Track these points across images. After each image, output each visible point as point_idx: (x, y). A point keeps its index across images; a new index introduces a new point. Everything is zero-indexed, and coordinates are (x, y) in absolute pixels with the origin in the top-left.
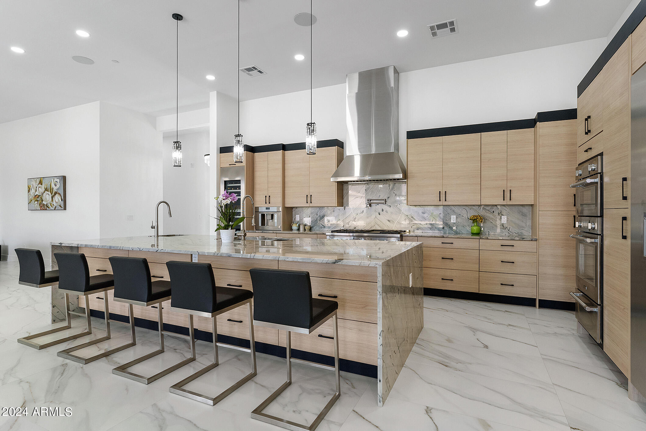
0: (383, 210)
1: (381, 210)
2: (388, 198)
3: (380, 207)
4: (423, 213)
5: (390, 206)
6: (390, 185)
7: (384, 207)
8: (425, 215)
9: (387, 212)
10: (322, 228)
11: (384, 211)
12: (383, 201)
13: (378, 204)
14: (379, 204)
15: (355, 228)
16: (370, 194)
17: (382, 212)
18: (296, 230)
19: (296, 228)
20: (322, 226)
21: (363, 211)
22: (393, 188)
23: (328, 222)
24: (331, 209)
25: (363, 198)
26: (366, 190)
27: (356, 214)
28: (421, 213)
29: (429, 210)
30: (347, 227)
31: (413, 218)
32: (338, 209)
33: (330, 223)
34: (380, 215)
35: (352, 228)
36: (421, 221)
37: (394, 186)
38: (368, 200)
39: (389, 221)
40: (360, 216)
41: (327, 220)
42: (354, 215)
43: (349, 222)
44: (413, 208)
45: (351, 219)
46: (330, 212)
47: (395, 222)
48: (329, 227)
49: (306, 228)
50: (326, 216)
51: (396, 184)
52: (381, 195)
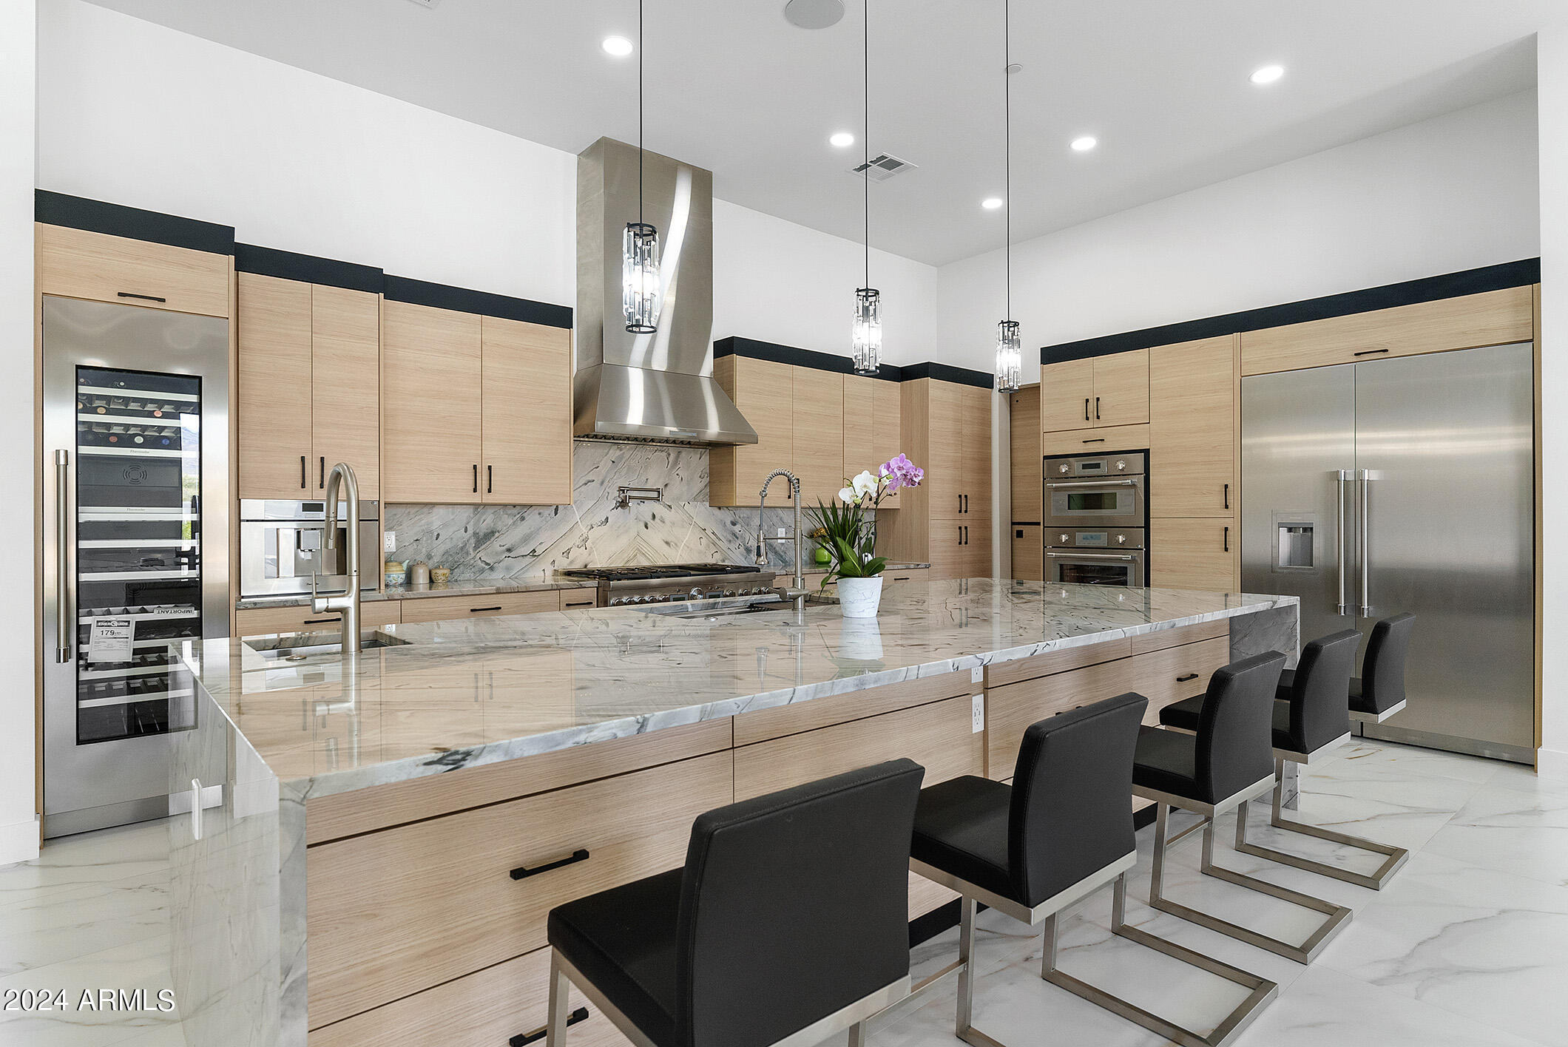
0: (654, 517)
1: (651, 517)
2: (666, 485)
3: (650, 507)
4: (734, 524)
5: (670, 507)
6: (669, 454)
7: (657, 508)
8: (737, 528)
9: (664, 522)
10: (482, 571)
11: (656, 519)
12: (655, 494)
13: (643, 499)
14: (646, 501)
15: (586, 566)
16: (623, 473)
17: (652, 521)
18: (401, 585)
19: (401, 576)
20: (483, 565)
21: (607, 518)
22: (676, 462)
23: (503, 552)
24: (515, 511)
25: (606, 483)
26: (613, 462)
27: (589, 527)
28: (728, 523)
29: (743, 517)
30: (564, 564)
31: (715, 535)
32: (537, 512)
33: (511, 554)
34: (647, 528)
35: (577, 566)
36: (730, 541)
37: (678, 457)
38: (621, 490)
39: (667, 543)
40: (598, 531)
41: (500, 546)
42: (583, 529)
43: (568, 551)
44: (716, 511)
45: (574, 539)
46: (511, 522)
47: (678, 544)
48: (508, 569)
49: (433, 574)
50: (497, 534)
51: (683, 454)
52: (649, 477)
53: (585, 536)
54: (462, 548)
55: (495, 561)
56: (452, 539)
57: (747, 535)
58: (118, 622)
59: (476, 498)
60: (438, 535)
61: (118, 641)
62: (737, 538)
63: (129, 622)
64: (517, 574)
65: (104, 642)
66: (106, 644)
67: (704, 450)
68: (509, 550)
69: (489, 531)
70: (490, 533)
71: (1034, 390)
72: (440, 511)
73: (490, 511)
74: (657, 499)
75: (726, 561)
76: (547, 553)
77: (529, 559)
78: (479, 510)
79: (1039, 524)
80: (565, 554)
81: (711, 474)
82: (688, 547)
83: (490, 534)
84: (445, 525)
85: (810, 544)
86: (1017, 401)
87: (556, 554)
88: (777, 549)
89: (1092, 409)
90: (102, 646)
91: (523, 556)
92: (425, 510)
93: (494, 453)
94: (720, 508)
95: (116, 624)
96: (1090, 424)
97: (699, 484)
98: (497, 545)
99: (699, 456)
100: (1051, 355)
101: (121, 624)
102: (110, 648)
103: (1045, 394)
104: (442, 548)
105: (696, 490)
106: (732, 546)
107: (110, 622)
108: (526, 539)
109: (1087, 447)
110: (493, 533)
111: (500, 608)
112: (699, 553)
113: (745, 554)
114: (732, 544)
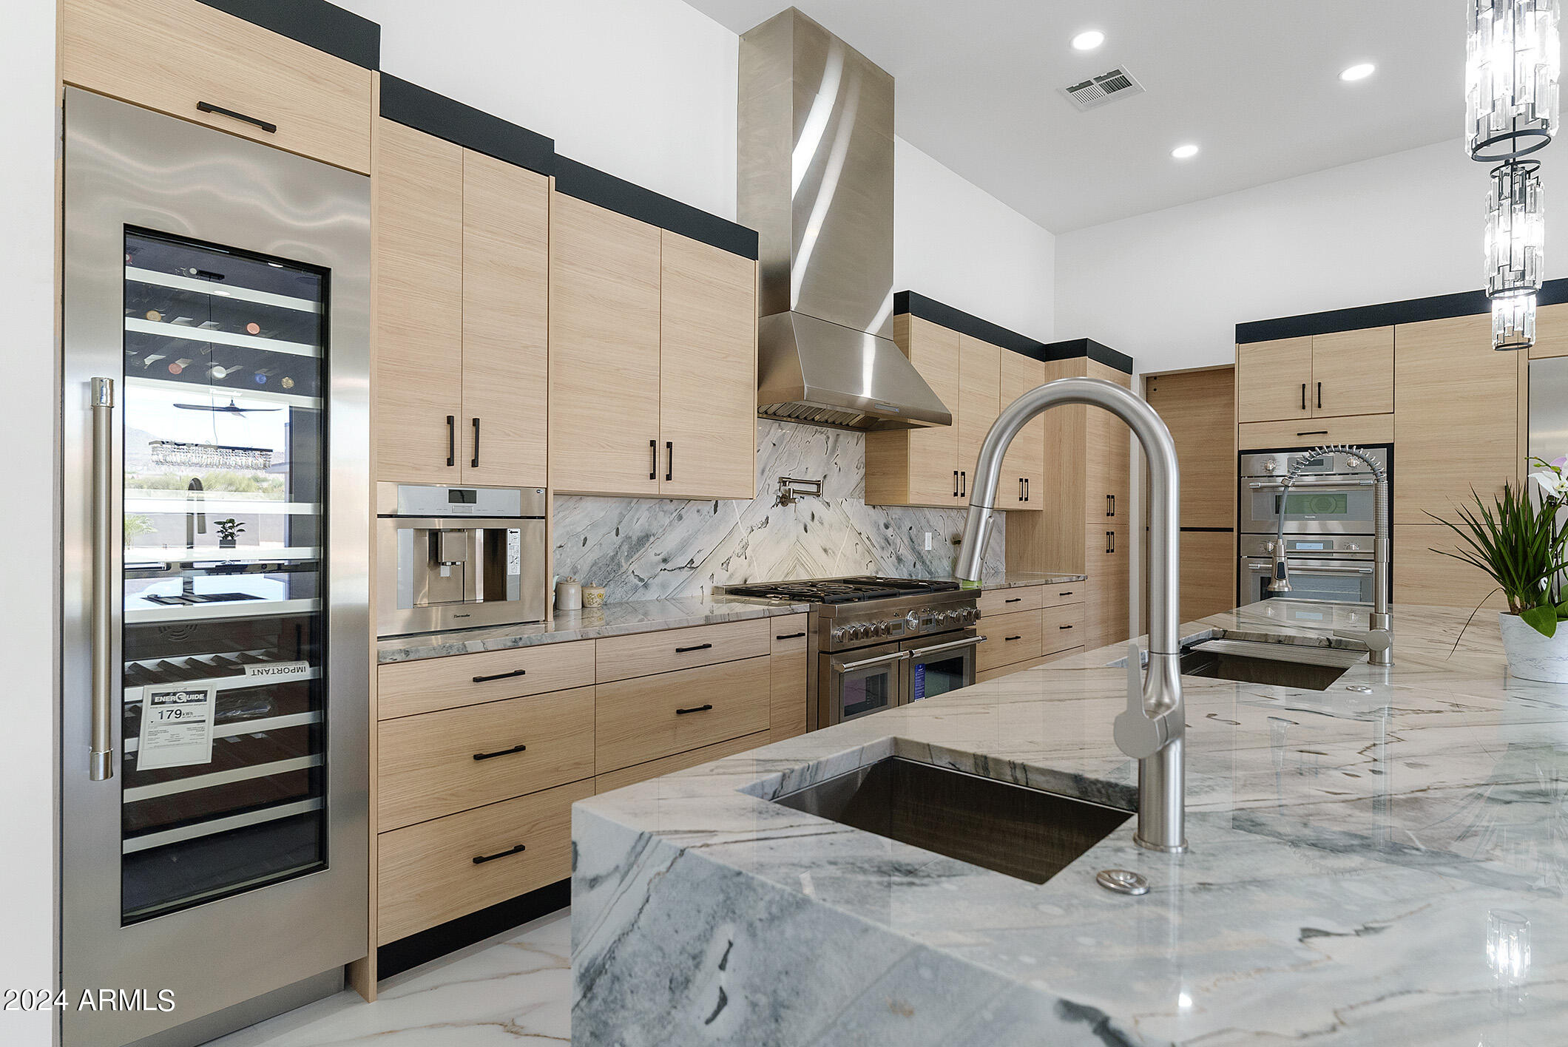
0: (813, 516)
1: (810, 517)
2: (825, 477)
3: (809, 504)
5: (829, 504)
6: (828, 438)
7: (816, 505)
9: (822, 524)
11: (815, 520)
13: (803, 494)
14: (806, 497)
15: (747, 581)
16: (784, 459)
17: (811, 523)
21: (768, 518)
22: (834, 447)
23: (657, 564)
24: (671, 507)
25: (766, 474)
26: (774, 445)
27: (749, 530)
28: (882, 526)
29: (896, 518)
30: (724, 580)
31: (870, 540)
32: (695, 508)
33: (668, 566)
34: (806, 532)
35: (736, 582)
36: (883, 548)
37: (836, 441)
38: (783, 481)
39: (825, 551)
40: (760, 534)
41: (656, 555)
42: (743, 531)
43: (727, 562)
44: (870, 509)
45: (734, 547)
46: (667, 521)
47: (836, 552)
48: (664, 586)
49: (586, 595)
50: (652, 539)
51: (841, 438)
52: (809, 466)
53: (745, 541)
54: (613, 558)
55: (649, 575)
56: (601, 544)
57: (899, 541)
58: (188, 693)
59: (652, 488)
60: (585, 539)
61: (189, 729)
62: (890, 545)
63: (205, 693)
64: (674, 593)
65: (165, 731)
66: (167, 736)
67: (861, 434)
68: (665, 561)
69: (643, 534)
70: (644, 537)
71: (1228, 372)
72: (589, 504)
73: (645, 505)
74: (817, 494)
75: (880, 573)
76: (706, 564)
77: (686, 573)
78: (632, 505)
79: (1231, 530)
80: (725, 565)
81: (867, 465)
82: (845, 556)
83: (644, 539)
84: (594, 525)
85: (952, 551)
86: (1155, 390)
87: (714, 566)
88: (925, 557)
89: (1311, 396)
90: (162, 738)
91: (680, 568)
92: (571, 503)
93: (673, 427)
94: (874, 507)
95: (185, 697)
96: (1307, 414)
97: (856, 476)
98: (651, 553)
99: (856, 442)
100: (1247, 333)
101: (193, 697)
102: (175, 740)
103: (1241, 378)
104: (591, 557)
105: (853, 484)
106: (886, 554)
107: (174, 694)
108: (683, 546)
109: (1302, 441)
110: (647, 537)
111: (710, 646)
112: (855, 563)
113: (896, 564)
114: (885, 552)
